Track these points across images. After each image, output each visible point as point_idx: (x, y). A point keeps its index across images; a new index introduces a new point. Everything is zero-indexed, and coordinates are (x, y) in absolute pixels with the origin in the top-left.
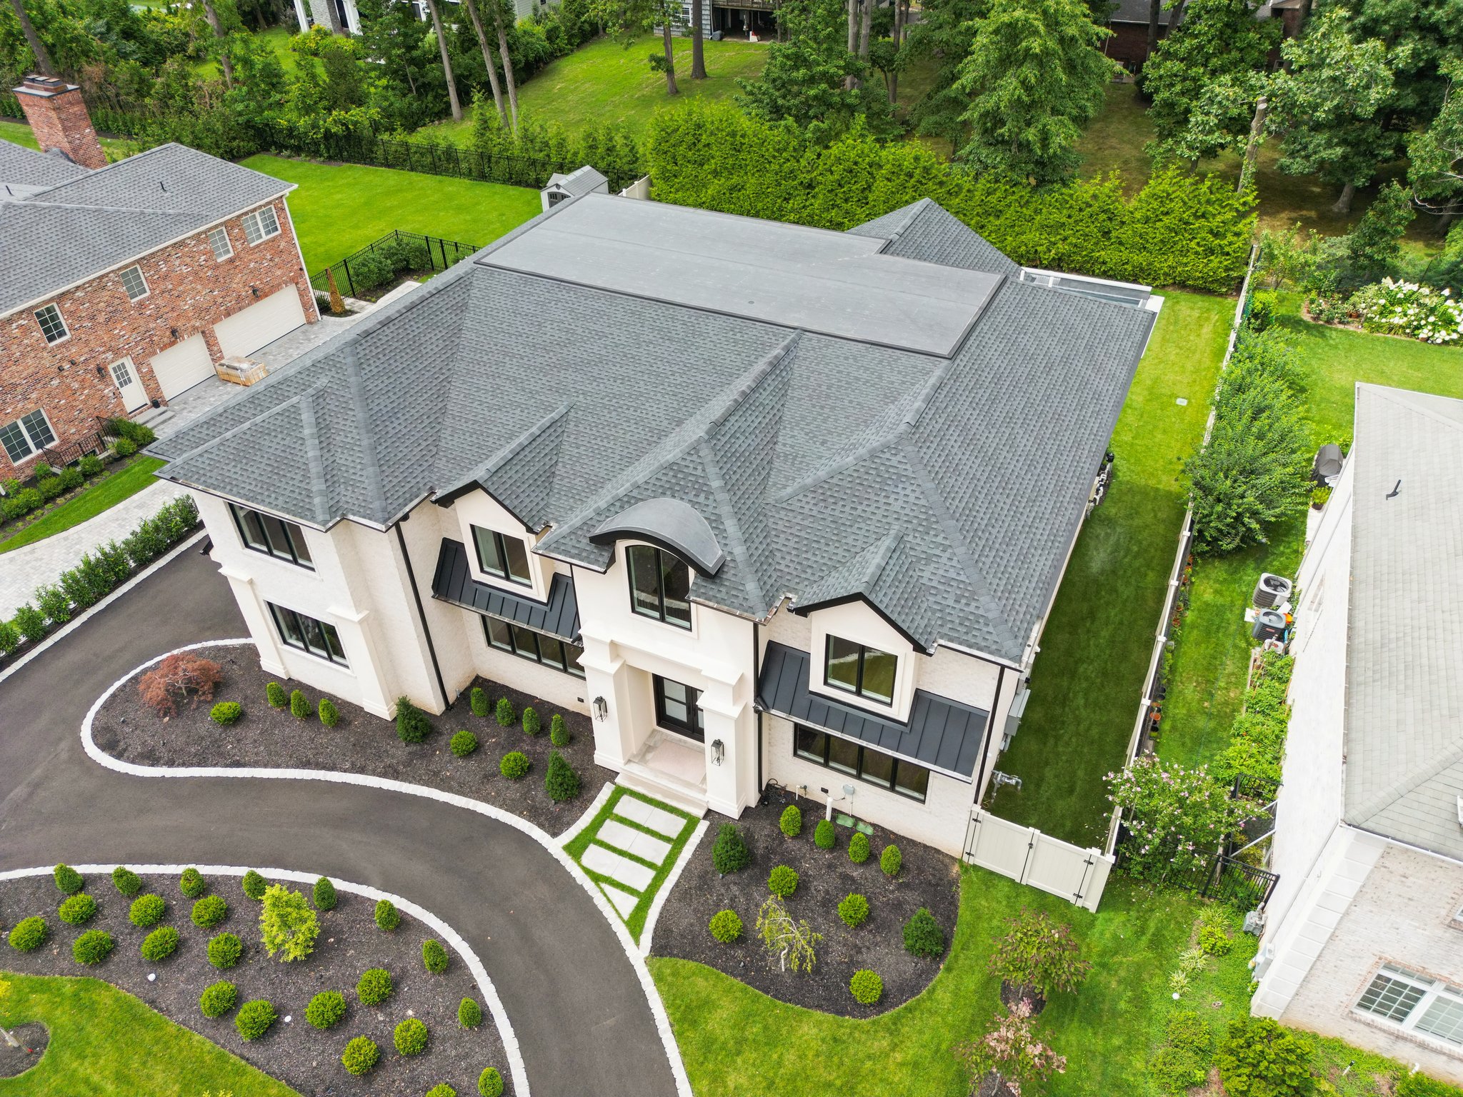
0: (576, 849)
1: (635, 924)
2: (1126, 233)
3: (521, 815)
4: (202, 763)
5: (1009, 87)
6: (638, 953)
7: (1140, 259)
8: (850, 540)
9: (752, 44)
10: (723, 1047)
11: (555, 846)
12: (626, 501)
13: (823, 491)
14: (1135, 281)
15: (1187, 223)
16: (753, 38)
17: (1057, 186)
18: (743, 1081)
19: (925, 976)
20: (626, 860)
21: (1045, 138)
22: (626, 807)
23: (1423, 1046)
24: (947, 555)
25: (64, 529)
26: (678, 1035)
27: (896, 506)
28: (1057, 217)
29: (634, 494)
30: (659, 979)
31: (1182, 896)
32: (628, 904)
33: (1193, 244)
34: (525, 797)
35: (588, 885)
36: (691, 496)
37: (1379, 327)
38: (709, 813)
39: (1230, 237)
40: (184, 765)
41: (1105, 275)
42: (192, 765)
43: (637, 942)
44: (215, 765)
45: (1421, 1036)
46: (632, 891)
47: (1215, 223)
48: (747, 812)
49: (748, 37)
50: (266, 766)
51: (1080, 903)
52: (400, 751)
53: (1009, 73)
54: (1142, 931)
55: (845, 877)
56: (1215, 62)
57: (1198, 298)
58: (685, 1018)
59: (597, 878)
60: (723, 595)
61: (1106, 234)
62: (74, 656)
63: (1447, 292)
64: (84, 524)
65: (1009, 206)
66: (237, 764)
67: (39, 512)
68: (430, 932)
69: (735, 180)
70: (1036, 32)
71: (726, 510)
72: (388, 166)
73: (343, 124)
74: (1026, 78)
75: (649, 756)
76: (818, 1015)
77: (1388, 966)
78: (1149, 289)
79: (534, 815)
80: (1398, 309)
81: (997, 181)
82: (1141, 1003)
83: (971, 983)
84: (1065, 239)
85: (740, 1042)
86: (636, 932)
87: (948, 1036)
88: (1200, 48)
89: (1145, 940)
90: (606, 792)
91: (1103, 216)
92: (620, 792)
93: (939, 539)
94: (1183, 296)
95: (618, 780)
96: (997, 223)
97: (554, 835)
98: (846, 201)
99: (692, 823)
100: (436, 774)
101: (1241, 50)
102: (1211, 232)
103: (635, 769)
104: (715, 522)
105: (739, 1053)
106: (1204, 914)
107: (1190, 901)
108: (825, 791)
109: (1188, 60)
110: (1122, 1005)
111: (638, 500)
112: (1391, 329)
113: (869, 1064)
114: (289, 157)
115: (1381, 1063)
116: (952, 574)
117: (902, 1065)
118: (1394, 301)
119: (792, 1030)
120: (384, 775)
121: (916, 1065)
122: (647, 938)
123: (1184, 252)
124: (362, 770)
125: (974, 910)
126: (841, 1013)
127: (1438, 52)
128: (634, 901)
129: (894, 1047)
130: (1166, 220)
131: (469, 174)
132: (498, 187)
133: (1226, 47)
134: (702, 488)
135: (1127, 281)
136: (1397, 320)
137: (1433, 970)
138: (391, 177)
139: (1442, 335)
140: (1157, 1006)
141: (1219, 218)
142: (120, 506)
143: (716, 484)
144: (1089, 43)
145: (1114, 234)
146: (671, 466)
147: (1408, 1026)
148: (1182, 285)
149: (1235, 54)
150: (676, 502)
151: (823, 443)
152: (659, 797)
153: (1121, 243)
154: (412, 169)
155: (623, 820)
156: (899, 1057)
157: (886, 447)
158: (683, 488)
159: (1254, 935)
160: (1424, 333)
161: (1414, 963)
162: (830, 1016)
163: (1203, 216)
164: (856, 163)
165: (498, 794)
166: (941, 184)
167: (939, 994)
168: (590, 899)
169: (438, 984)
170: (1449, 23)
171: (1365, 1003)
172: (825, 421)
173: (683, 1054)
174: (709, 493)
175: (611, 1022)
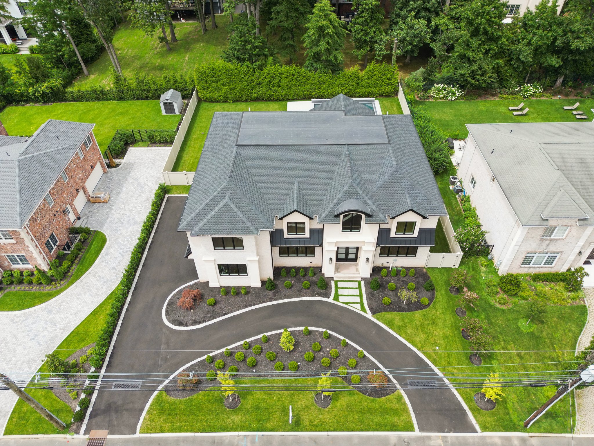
0: (336, 298)
1: (363, 309)
2: (363, 83)
3: (315, 296)
4: (215, 318)
5: (323, 45)
6: (369, 315)
7: (369, 90)
8: (396, 197)
9: (183, 23)
10: (402, 327)
11: (331, 300)
12: (338, 203)
13: (383, 187)
14: (368, 97)
15: (380, 77)
16: (183, 21)
17: (340, 72)
18: (411, 331)
19: (433, 294)
20: (350, 297)
21: (336, 58)
22: (340, 285)
23: (534, 268)
24: (420, 194)
25: (87, 270)
26: (391, 328)
27: (403, 186)
28: (343, 81)
29: (340, 201)
30: (378, 319)
31: (473, 257)
32: (358, 306)
33: (383, 83)
34: (313, 291)
35: (346, 306)
36: (355, 197)
37: (437, 99)
38: (363, 279)
39: (393, 80)
40: (209, 320)
41: (360, 97)
42: (212, 320)
43: (367, 313)
44: (219, 317)
45: (534, 266)
46: (357, 303)
47: (388, 76)
48: (371, 275)
49: (181, 21)
50: (235, 311)
51: (454, 267)
52: (270, 293)
53: (321, 40)
54: (469, 268)
55: (403, 281)
56: (370, 24)
57: (387, 99)
58: (390, 324)
59: (347, 303)
60: (375, 220)
61: (358, 84)
62: (139, 306)
63: (451, 86)
64: (93, 267)
65: (327, 80)
66: (225, 314)
67: (73, 268)
68: (317, 331)
69: (232, 86)
70: (330, 28)
71: (366, 198)
72: (75, 101)
73: (51, 88)
74: (328, 41)
75: (339, 270)
76: (417, 312)
77: (528, 253)
78: (374, 99)
79: (319, 295)
80: (441, 93)
81: (321, 73)
82: (478, 282)
83: (443, 292)
84: (346, 88)
85: (405, 324)
86: (365, 311)
87: (446, 305)
88: (365, 20)
89: (471, 270)
90: (333, 284)
91: (356, 79)
92: (336, 282)
93: (417, 191)
94: (383, 99)
95: (334, 279)
96: (324, 86)
97: (329, 298)
98: (273, 87)
99: (359, 283)
100: (285, 295)
101: (376, 19)
102: (387, 79)
103: (337, 274)
104: (365, 202)
105: (406, 326)
106: (479, 259)
107: (475, 258)
108: (388, 263)
109: (362, 24)
110: (474, 284)
111: (341, 202)
112: (440, 98)
113: (434, 317)
114: (23, 105)
115: (526, 275)
116: (424, 198)
117: (440, 314)
118: (439, 91)
119: (414, 317)
120: (271, 301)
121: (443, 313)
122: (368, 311)
123: (381, 86)
124: (263, 302)
125: (434, 277)
126: (421, 309)
127: (430, 16)
128: (359, 305)
129: (436, 311)
130: (375, 78)
131: (114, 99)
132: (130, 102)
133: (372, 20)
134: (357, 195)
135: (366, 97)
136: (441, 96)
137: (537, 251)
138: (81, 106)
139: (454, 98)
140: (481, 281)
141: (389, 75)
142: (100, 256)
143: (361, 192)
144: (340, 26)
145: (360, 84)
146: (346, 191)
147: (531, 265)
148: (382, 96)
149: (374, 21)
150: (352, 200)
151: (374, 174)
152: (348, 279)
153: (363, 86)
154: (87, 101)
155: (342, 288)
156: (439, 313)
157: (394, 172)
158: (352, 196)
159: (491, 260)
160: (449, 98)
161: (533, 250)
162: (420, 311)
163: (384, 75)
164: (274, 74)
165: (305, 293)
166: (304, 76)
167: (438, 297)
168: (348, 309)
169: (329, 341)
170: (432, 7)
171: (522, 264)
172: (370, 168)
173: (395, 331)
174: (360, 196)
175: (374, 332)
